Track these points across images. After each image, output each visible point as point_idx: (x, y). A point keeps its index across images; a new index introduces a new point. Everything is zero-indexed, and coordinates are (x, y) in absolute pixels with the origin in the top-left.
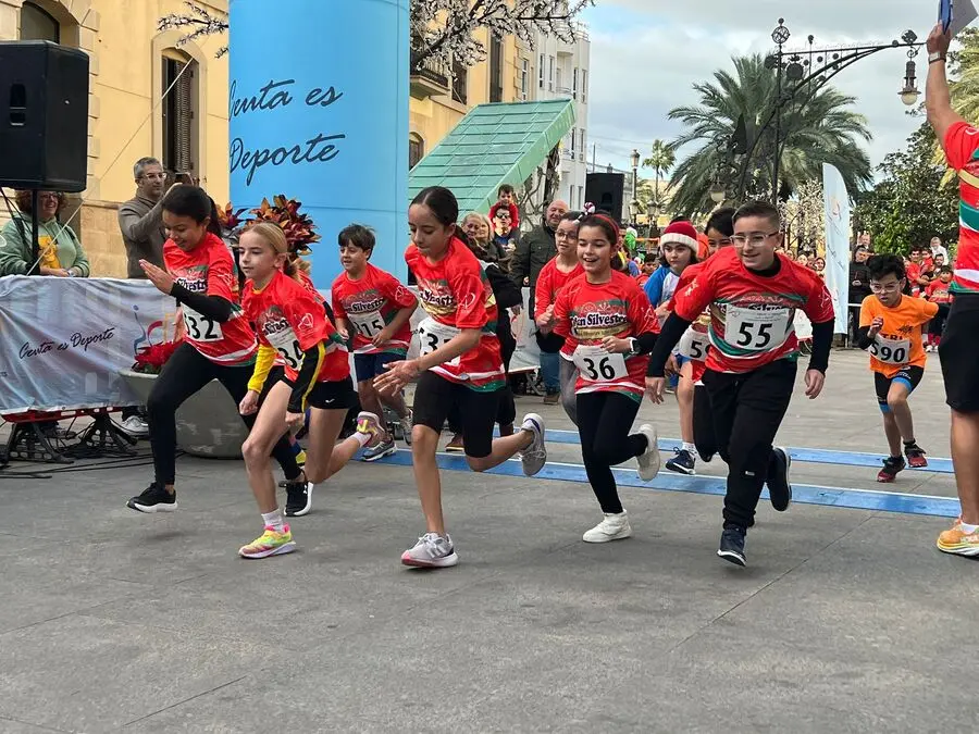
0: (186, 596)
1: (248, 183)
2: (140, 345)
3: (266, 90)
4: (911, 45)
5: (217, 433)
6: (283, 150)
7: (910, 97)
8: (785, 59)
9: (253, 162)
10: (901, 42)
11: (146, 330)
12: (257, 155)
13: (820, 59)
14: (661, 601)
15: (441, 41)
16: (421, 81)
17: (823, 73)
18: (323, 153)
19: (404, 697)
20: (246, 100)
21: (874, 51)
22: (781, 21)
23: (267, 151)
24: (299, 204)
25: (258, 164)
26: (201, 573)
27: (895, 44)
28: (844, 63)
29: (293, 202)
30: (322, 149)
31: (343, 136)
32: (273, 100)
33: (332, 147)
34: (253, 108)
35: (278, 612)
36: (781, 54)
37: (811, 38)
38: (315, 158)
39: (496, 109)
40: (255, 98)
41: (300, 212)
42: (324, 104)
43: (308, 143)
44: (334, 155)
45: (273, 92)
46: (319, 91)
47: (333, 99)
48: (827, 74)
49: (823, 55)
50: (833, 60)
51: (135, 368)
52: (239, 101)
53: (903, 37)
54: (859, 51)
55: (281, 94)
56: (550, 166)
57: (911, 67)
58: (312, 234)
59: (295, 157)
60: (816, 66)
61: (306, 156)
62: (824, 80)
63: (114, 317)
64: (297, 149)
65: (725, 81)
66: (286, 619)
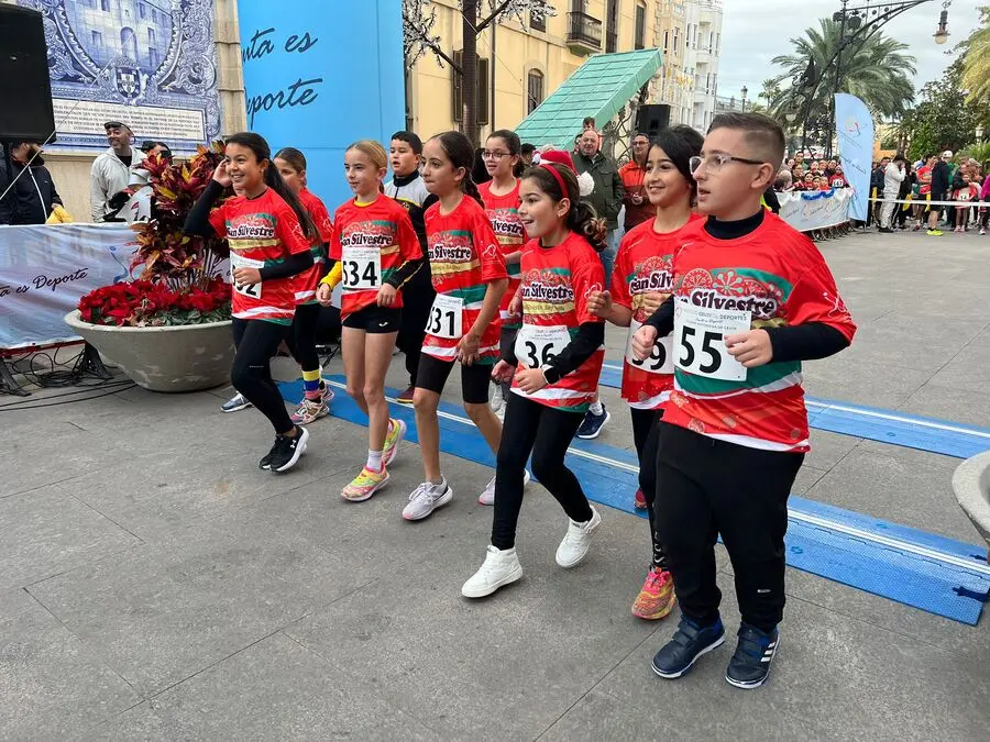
3: (254, 39)
6: (270, 95)
7: (941, 38)
11: (128, 269)
12: (254, 103)
13: (874, 13)
18: (303, 97)
23: (259, 98)
25: (255, 110)
33: (311, 91)
38: (295, 103)
42: (301, 50)
43: (290, 88)
44: (314, 98)
45: (260, 41)
46: (296, 37)
47: (309, 45)
48: (878, 23)
49: (877, 9)
50: (884, 13)
57: (944, 15)
60: (871, 18)
61: (289, 101)
62: (876, 28)
64: (281, 94)
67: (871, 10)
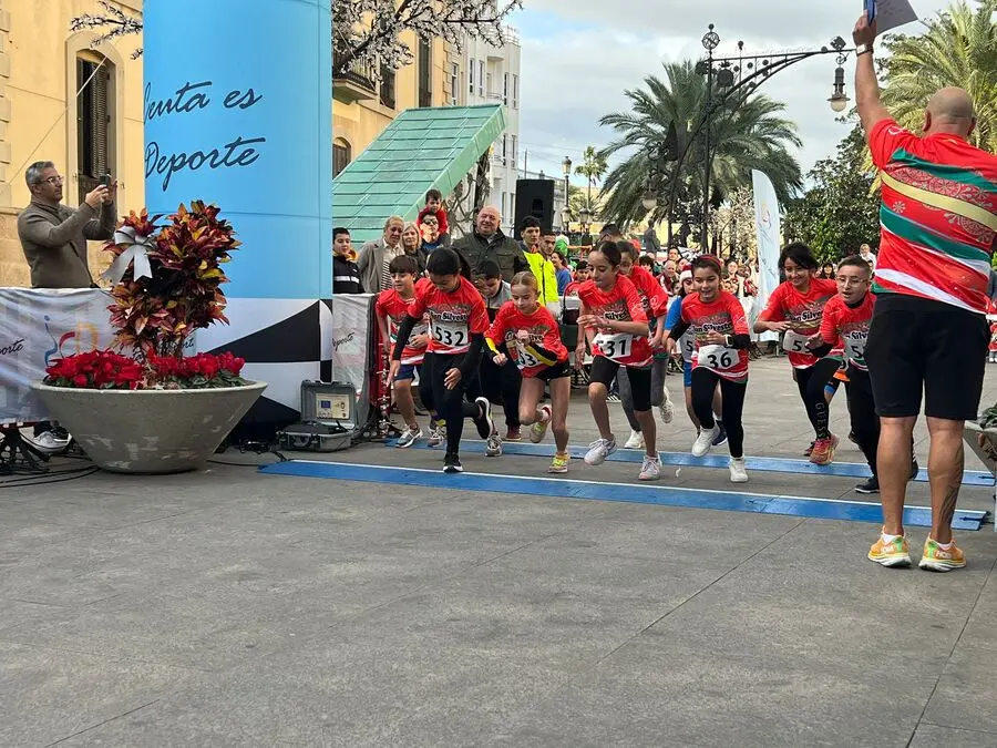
0: (97, 617)
1: (165, 188)
2: (51, 357)
3: (182, 92)
4: (840, 51)
5: (133, 448)
6: (200, 154)
7: (839, 104)
8: (716, 65)
9: (169, 167)
10: (830, 48)
11: (58, 342)
13: (750, 66)
14: (590, 612)
15: (366, 44)
16: (348, 85)
17: (753, 80)
18: (242, 157)
19: (325, 717)
20: (161, 102)
21: (803, 58)
22: (711, 27)
23: (184, 155)
24: (218, 210)
25: (176, 169)
26: (113, 594)
27: (825, 51)
28: (774, 69)
29: (211, 207)
30: (241, 153)
31: (263, 140)
32: (189, 103)
33: (251, 151)
34: (169, 111)
35: (194, 632)
36: (711, 60)
37: (741, 44)
39: (425, 114)
40: (170, 101)
41: (219, 218)
42: (243, 107)
43: (226, 147)
44: (255, 158)
46: (238, 93)
47: (252, 101)
48: (756, 80)
49: (752, 61)
50: (763, 67)
51: (46, 381)
52: (154, 104)
53: (832, 44)
54: (789, 57)
55: (198, 96)
56: (480, 172)
57: (840, 73)
58: (232, 241)
59: (213, 161)
60: (746, 73)
61: (225, 160)
63: (23, 328)
64: (215, 153)
65: (657, 87)
66: (203, 641)
67: (745, 63)
